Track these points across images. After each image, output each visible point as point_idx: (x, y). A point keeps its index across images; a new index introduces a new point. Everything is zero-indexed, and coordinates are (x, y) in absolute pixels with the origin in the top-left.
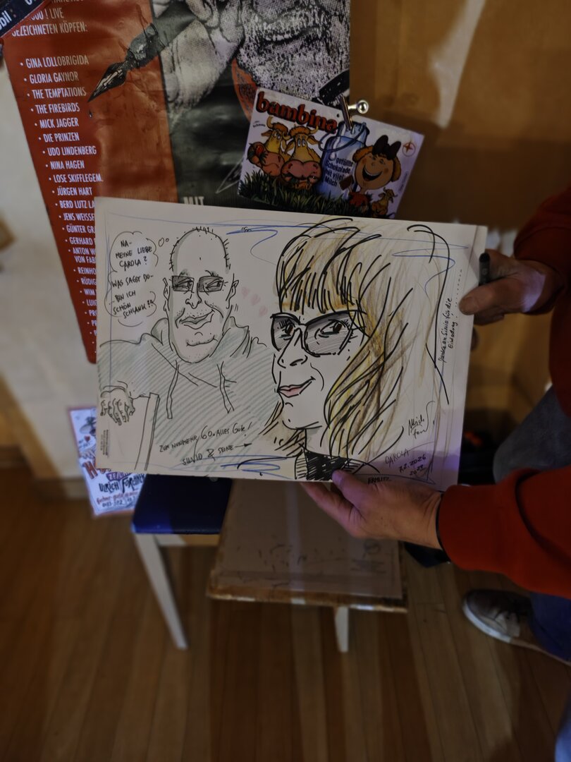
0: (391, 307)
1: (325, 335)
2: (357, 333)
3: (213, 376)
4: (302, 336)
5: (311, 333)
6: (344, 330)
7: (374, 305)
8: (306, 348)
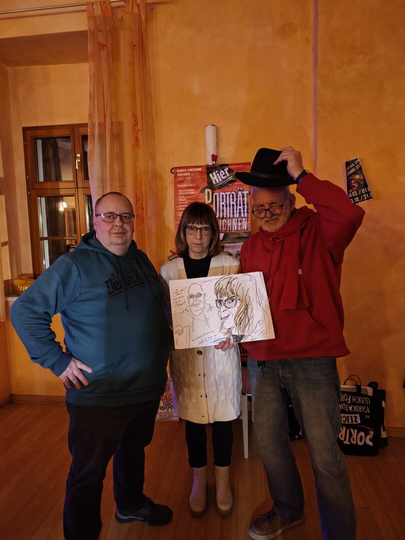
0: (245, 293)
1: (230, 303)
2: (238, 301)
3: (203, 318)
4: (224, 304)
5: (226, 303)
6: (235, 301)
7: (240, 293)
8: (226, 307)
